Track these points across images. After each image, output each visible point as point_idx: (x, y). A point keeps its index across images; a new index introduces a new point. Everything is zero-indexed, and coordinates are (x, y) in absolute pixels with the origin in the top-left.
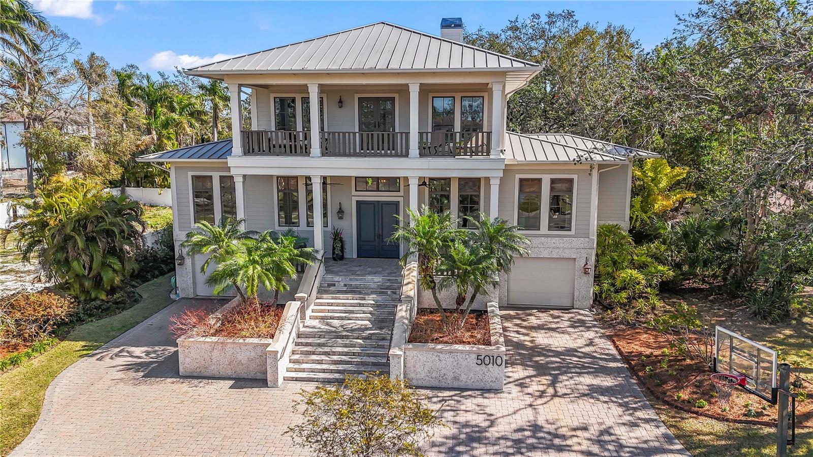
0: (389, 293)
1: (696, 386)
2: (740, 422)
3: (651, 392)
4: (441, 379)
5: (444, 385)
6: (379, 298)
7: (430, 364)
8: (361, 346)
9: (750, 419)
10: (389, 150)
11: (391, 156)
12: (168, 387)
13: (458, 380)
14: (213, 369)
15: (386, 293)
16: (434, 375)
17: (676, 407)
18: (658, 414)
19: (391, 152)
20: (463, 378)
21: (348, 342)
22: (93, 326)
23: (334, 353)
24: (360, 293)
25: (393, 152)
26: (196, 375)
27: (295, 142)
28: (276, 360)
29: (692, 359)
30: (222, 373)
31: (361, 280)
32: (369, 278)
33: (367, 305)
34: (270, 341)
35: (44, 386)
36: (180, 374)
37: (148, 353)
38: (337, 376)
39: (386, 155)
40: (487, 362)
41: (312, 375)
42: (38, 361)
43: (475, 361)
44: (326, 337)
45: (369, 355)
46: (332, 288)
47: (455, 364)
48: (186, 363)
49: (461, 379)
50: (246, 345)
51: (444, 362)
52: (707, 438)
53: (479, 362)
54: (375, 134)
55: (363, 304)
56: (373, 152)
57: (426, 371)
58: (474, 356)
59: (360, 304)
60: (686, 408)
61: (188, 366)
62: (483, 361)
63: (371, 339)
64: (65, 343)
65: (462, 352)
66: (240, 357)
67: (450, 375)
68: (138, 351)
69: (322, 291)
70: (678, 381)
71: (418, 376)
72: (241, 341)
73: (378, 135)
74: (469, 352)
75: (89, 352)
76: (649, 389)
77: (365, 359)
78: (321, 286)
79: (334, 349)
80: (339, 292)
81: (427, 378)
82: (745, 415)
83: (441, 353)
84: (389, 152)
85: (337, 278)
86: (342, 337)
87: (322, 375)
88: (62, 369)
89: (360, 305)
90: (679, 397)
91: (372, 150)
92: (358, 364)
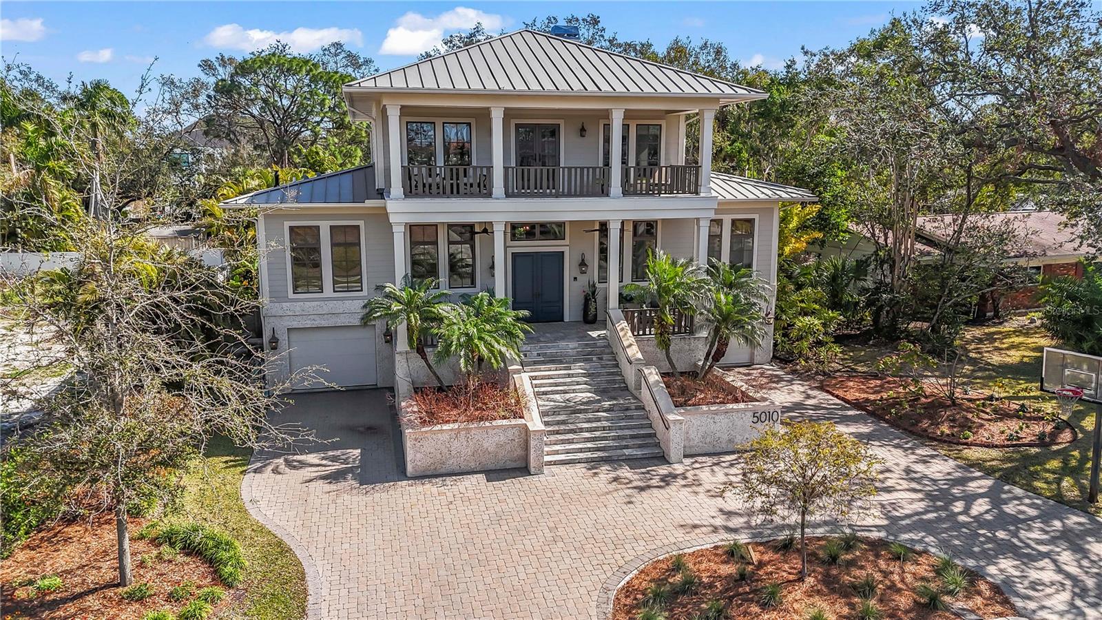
0: (594, 359)
1: (951, 421)
2: (1008, 446)
3: (910, 432)
4: (715, 443)
5: (719, 450)
6: (588, 366)
7: (703, 429)
8: (607, 419)
9: (1014, 443)
10: (548, 188)
11: (550, 196)
13: (733, 442)
14: (452, 464)
15: (591, 360)
16: (708, 440)
17: (945, 442)
18: (935, 450)
19: (551, 191)
20: (738, 439)
21: (590, 416)
23: (581, 430)
24: (561, 362)
25: (554, 191)
26: (429, 473)
27: (458, 179)
28: (542, 441)
29: (926, 397)
31: (553, 347)
32: (563, 344)
33: (578, 375)
34: (522, 420)
36: (408, 475)
39: (544, 195)
40: (763, 419)
43: (751, 419)
44: (561, 413)
45: (621, 428)
47: (730, 424)
48: (415, 460)
49: (736, 440)
50: (494, 428)
51: (719, 424)
52: (994, 463)
53: (756, 419)
54: (532, 169)
55: (573, 374)
56: (529, 191)
57: (700, 436)
58: (750, 414)
59: (569, 374)
60: (955, 441)
61: (419, 464)
62: (759, 419)
63: (613, 411)
65: (738, 411)
66: (486, 445)
67: (725, 437)
70: (931, 417)
71: (691, 443)
72: (487, 424)
73: (536, 170)
74: (745, 410)
75: (245, 467)
76: (905, 429)
77: (620, 433)
79: (580, 425)
80: (535, 363)
81: (701, 444)
82: (1008, 440)
83: (716, 414)
84: (548, 191)
86: (580, 411)
89: (569, 376)
90: (942, 433)
91: (529, 189)
92: (615, 439)
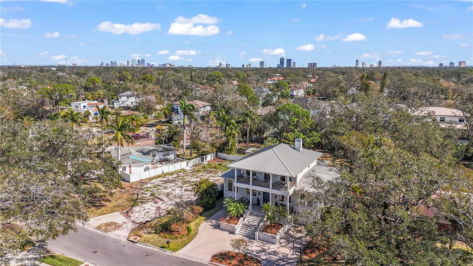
5: (265, 241)
12: (218, 231)
14: (226, 229)
16: (264, 238)
22: (206, 213)
23: (247, 230)
26: (223, 229)
28: (236, 230)
30: (227, 230)
34: (235, 226)
35: (198, 227)
36: (220, 229)
37: (216, 222)
38: (247, 235)
41: (242, 234)
42: (197, 221)
44: (247, 226)
46: (252, 214)
48: (221, 227)
49: (268, 240)
50: (231, 226)
58: (271, 236)
62: (272, 238)
64: (201, 217)
65: (269, 235)
66: (230, 228)
68: (214, 221)
69: (250, 215)
72: (231, 224)
75: (206, 220)
78: (250, 213)
80: (254, 215)
83: (265, 234)
84: (265, 187)
85: (254, 212)
86: (250, 226)
87: (244, 234)
88: (201, 223)
89: (257, 219)
